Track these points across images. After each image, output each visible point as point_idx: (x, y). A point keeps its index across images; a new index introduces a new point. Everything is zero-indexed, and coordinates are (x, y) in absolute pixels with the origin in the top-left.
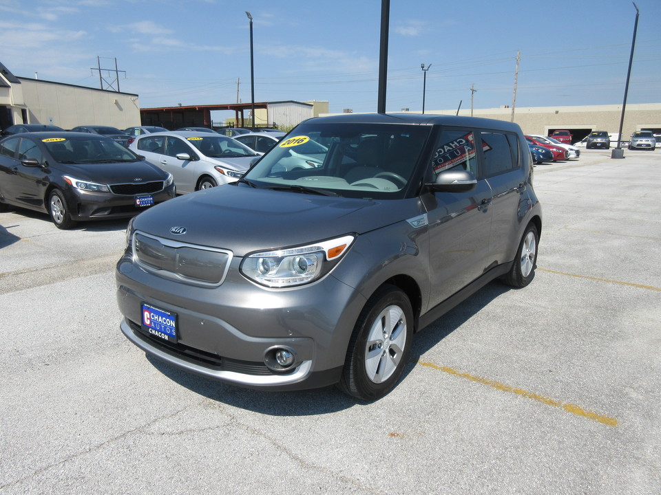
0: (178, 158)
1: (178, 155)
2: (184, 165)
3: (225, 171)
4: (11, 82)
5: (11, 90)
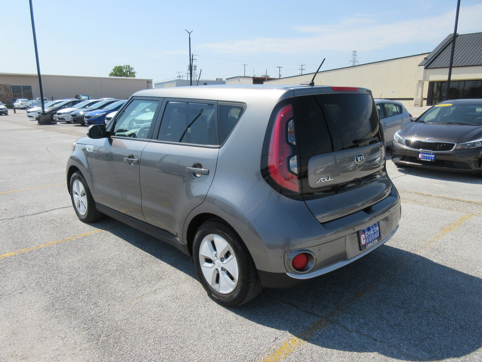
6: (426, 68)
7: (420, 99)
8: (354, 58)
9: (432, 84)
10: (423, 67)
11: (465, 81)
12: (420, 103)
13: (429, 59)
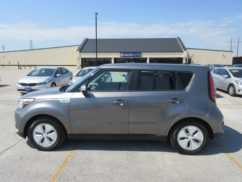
0: (223, 77)
1: (223, 76)
2: (225, 80)
3: (239, 83)
4: (184, 50)
5: (184, 53)
6: (80, 52)
7: (79, 66)
8: (31, 44)
9: (82, 59)
10: (79, 52)
11: (101, 58)
12: (79, 67)
13: (80, 48)
